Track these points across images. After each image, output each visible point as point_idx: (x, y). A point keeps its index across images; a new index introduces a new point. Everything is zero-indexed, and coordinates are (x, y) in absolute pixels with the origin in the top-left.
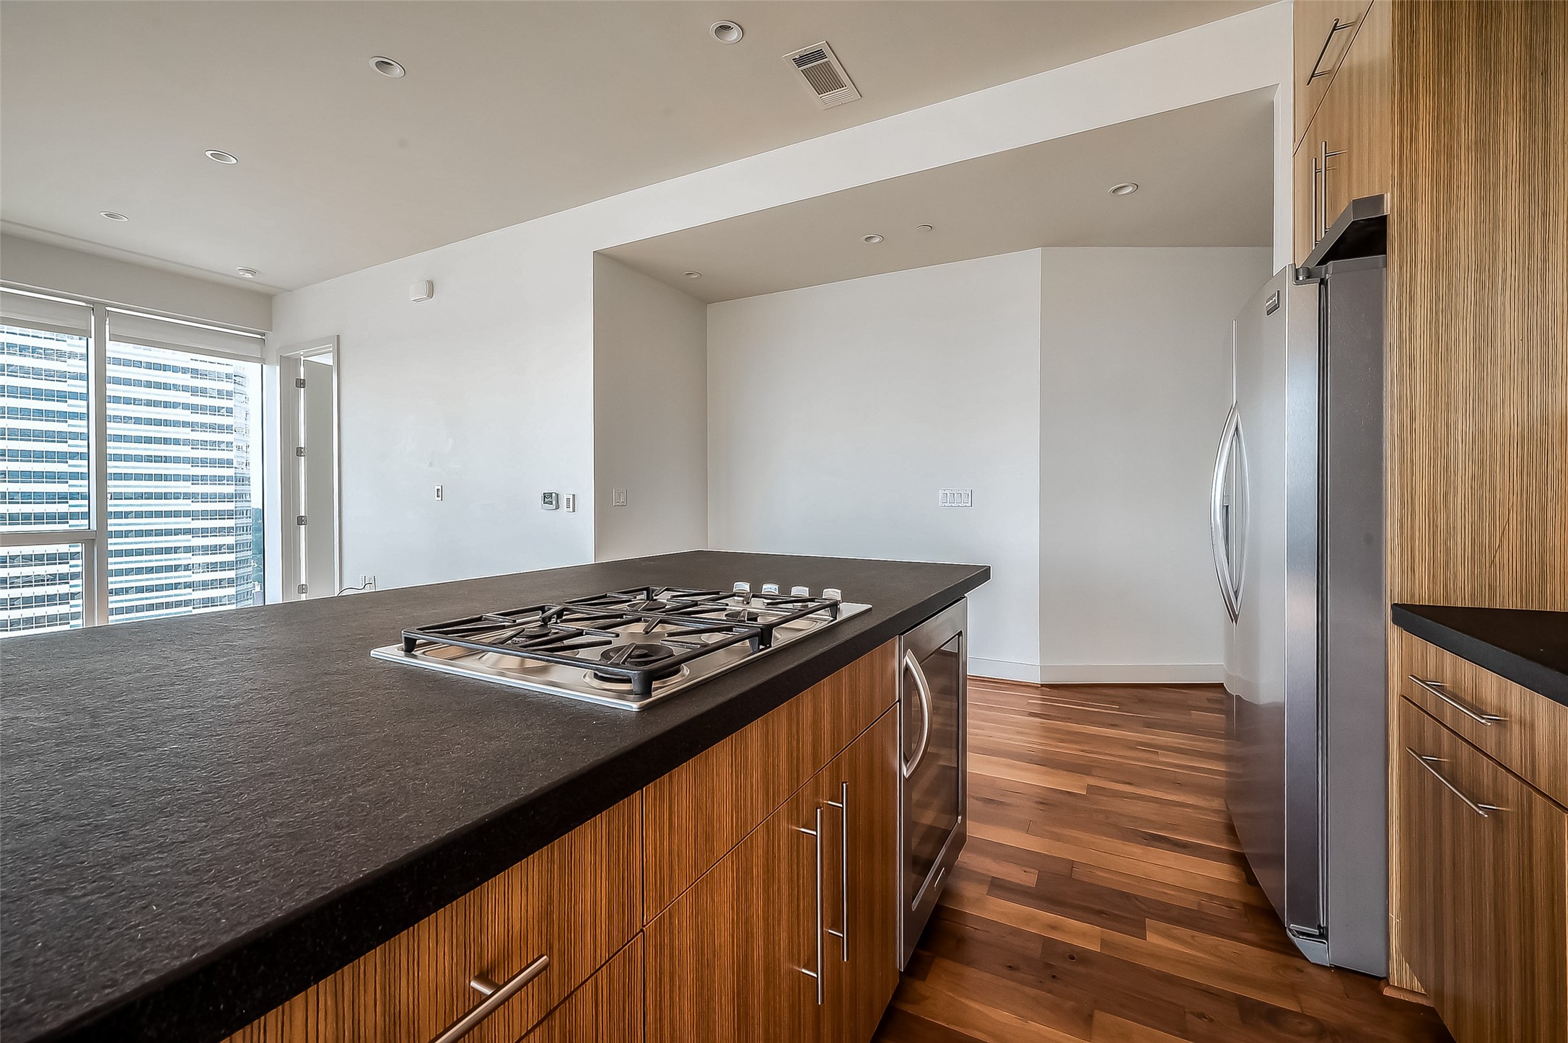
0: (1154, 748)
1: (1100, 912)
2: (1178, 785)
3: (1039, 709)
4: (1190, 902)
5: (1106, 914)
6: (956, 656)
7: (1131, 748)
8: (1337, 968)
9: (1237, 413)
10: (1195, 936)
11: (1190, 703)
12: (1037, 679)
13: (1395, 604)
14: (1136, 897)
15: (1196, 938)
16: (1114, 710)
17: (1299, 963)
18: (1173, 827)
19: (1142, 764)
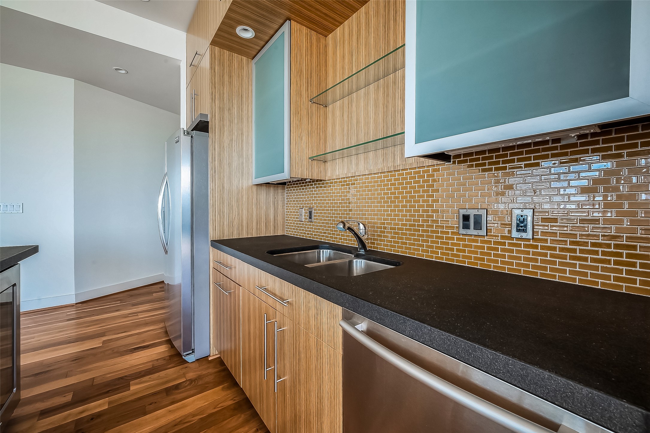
0: (136, 313)
1: (108, 392)
2: (146, 324)
3: (75, 315)
4: (149, 366)
5: (110, 391)
6: (11, 304)
7: (125, 317)
8: (197, 360)
9: (167, 177)
10: (150, 377)
11: (152, 291)
12: (74, 301)
13: (211, 240)
14: (126, 376)
15: (151, 378)
16: (118, 303)
17: (186, 365)
18: (144, 341)
19: (130, 322)
